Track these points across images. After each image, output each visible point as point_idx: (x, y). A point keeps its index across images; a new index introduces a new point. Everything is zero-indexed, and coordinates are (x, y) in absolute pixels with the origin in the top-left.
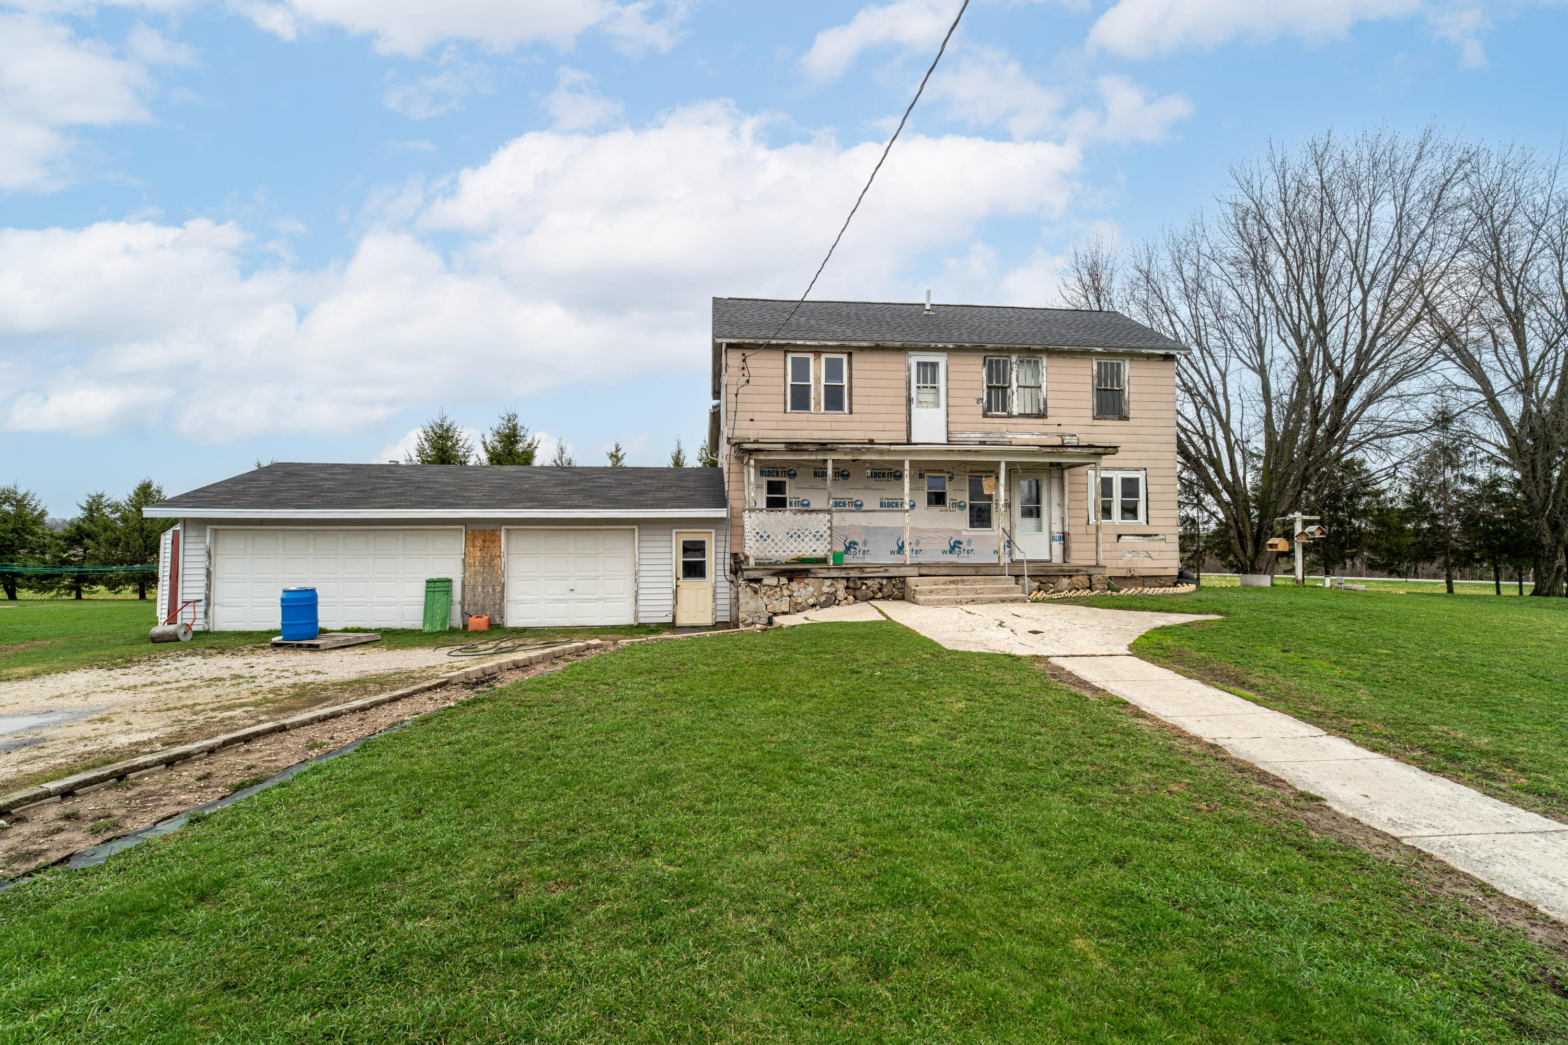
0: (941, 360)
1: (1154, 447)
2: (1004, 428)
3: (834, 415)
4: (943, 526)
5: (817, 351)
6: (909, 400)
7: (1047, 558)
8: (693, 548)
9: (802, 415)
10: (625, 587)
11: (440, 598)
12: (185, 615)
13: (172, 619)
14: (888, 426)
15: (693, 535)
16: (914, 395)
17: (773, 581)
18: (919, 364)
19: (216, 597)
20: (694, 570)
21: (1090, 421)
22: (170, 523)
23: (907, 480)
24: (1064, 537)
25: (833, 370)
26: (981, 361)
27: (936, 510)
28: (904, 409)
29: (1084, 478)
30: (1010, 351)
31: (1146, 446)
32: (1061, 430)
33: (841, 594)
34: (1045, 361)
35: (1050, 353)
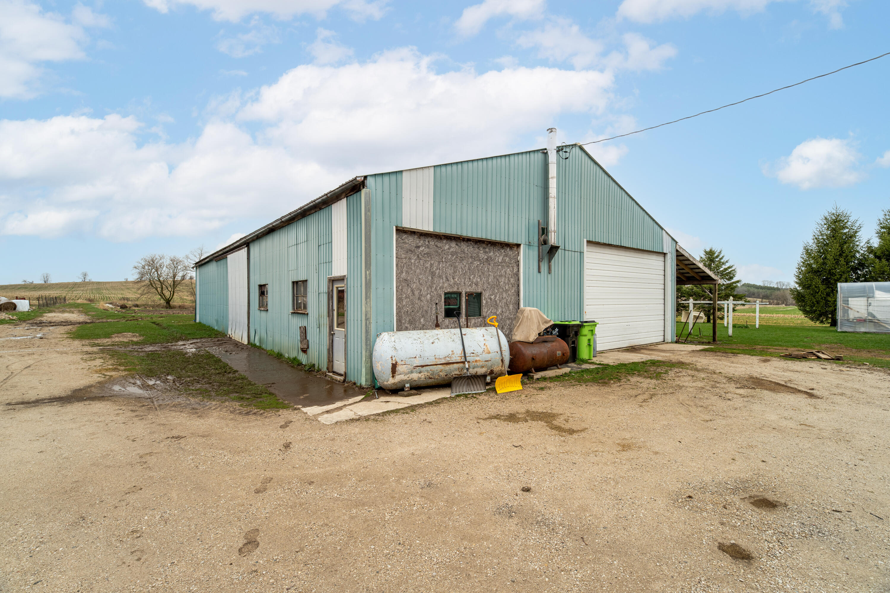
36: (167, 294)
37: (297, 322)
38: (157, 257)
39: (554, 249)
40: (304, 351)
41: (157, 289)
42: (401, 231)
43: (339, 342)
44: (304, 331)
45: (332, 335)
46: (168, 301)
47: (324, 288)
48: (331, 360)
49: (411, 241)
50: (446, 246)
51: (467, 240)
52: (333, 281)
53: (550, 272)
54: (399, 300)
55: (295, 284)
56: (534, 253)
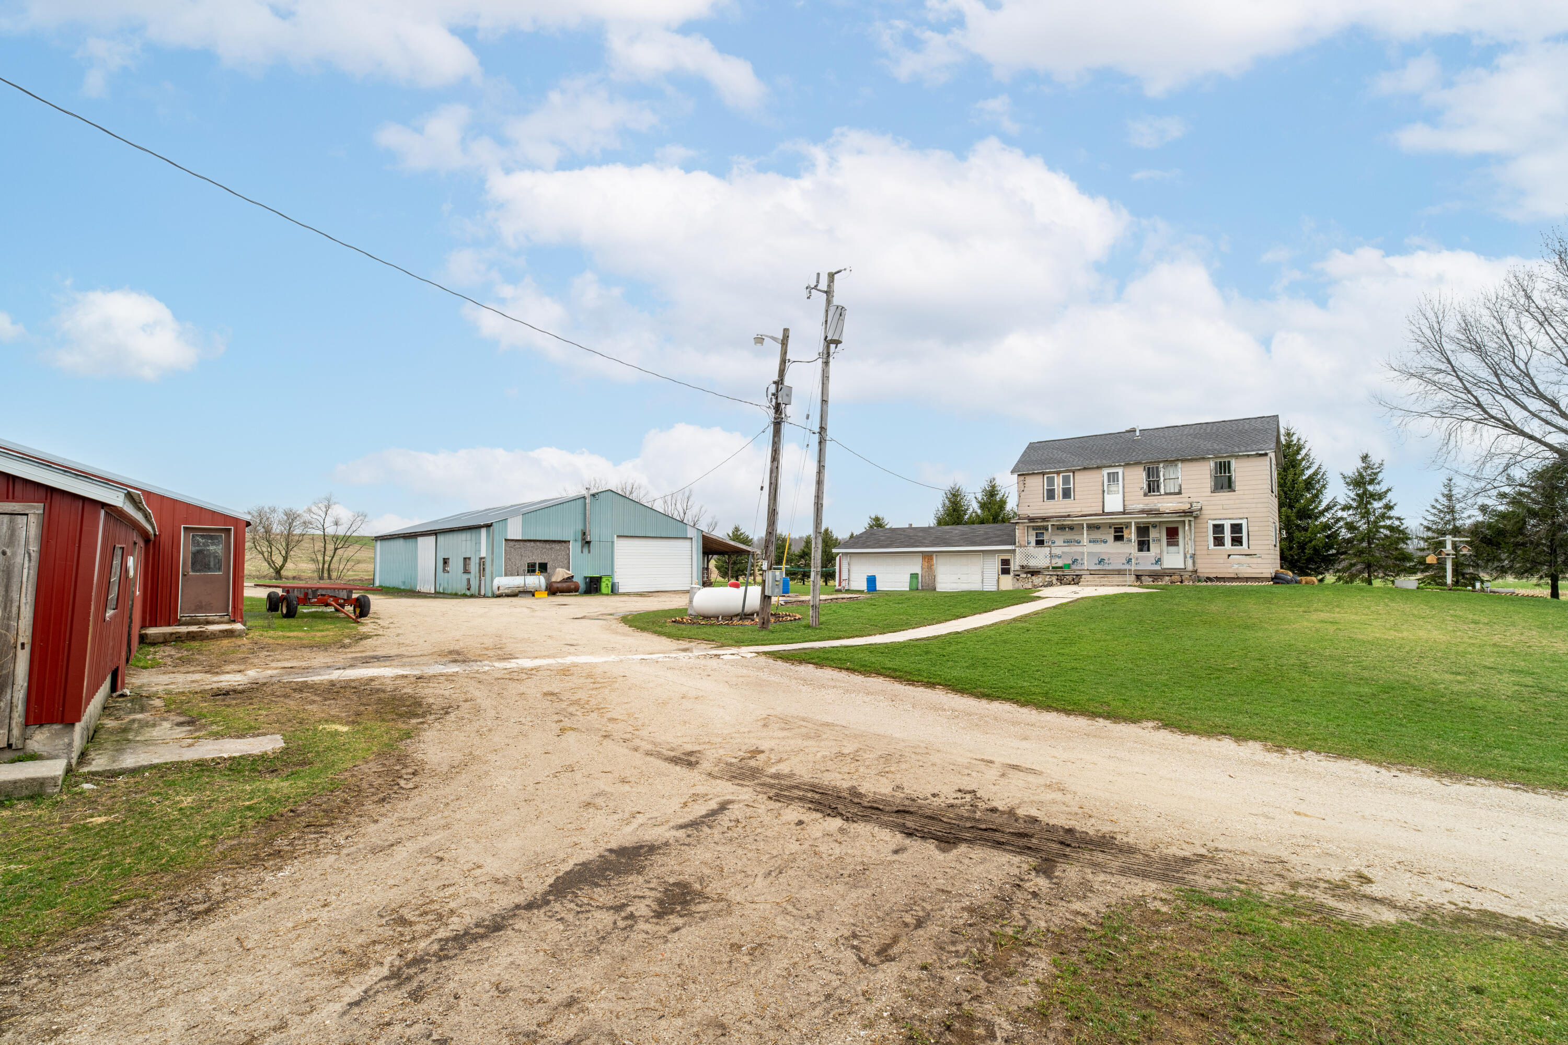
0: (1120, 470)
1: (1254, 505)
2: (1156, 501)
3: (1067, 501)
4: (1120, 551)
5: (1058, 473)
6: (1104, 491)
7: (1183, 567)
8: (1005, 562)
9: (1052, 502)
10: (978, 578)
11: (915, 580)
12: (843, 584)
13: (840, 585)
14: (1093, 505)
15: (1006, 557)
16: (1106, 489)
17: (1025, 576)
18: (1109, 474)
19: (851, 579)
20: (1005, 571)
21: (1209, 494)
22: (838, 554)
23: (1085, 532)
24: (1193, 556)
25: (1066, 480)
26: (1142, 468)
27: (1119, 543)
28: (1101, 496)
29: (1205, 525)
30: (1159, 462)
31: (1247, 505)
32: (1190, 500)
33: (1055, 581)
34: (1180, 465)
35: (1183, 461)
36: (279, 561)
37: (466, 576)
38: (266, 509)
39: (588, 543)
40: (469, 589)
41: (263, 554)
42: (506, 540)
43: (483, 583)
44: (469, 580)
45: (480, 580)
46: (278, 571)
47: (477, 561)
48: (480, 591)
49: (512, 544)
50: (528, 544)
51: (540, 541)
52: (481, 559)
53: (589, 552)
54: (506, 566)
55: (465, 559)
56: (579, 544)
